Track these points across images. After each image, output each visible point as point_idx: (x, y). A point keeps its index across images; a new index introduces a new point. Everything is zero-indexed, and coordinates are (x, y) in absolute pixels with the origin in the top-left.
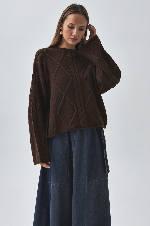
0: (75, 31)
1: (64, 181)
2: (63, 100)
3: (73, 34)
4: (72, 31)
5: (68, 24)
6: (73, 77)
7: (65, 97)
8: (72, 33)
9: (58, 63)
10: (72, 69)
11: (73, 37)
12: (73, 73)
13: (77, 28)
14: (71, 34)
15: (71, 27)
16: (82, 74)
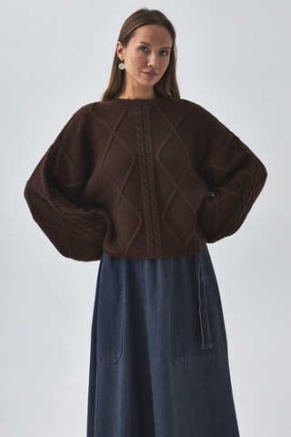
0: (152, 59)
3: (149, 64)
4: (147, 58)
5: (138, 44)
8: (147, 62)
11: (148, 70)
15: (144, 49)
16: (159, 151)
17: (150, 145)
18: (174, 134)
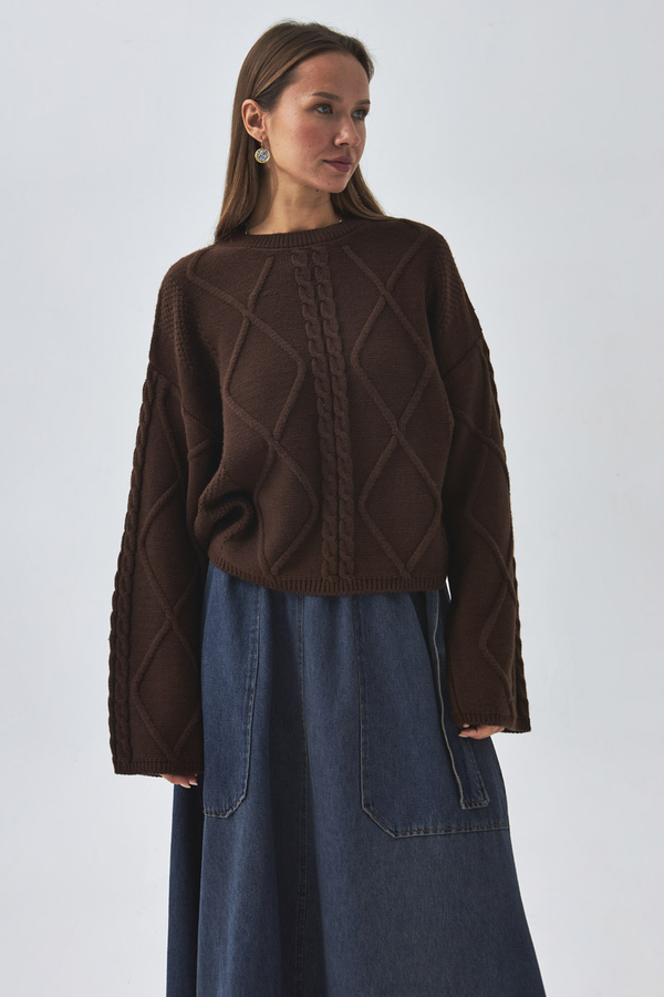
1: (231, 808)
6: (313, 363)
7: (275, 454)
9: (244, 313)
10: (311, 324)
12: (314, 341)
16: (357, 345)
17: (335, 335)
18: (387, 305)
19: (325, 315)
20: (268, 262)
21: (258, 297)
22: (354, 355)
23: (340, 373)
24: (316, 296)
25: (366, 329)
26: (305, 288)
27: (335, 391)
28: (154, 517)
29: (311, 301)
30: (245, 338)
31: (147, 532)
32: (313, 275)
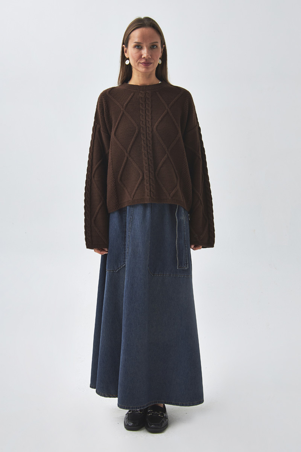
0: (145, 52)
1: (118, 268)
2: (125, 161)
3: (143, 57)
4: (141, 53)
5: (134, 43)
6: (141, 128)
7: (127, 158)
8: (141, 55)
9: (122, 109)
10: (142, 116)
11: (143, 61)
12: (142, 121)
13: (147, 46)
14: (140, 57)
15: (138, 46)
16: (156, 124)
17: (150, 120)
18: (168, 112)
19: (147, 113)
20: (132, 94)
21: (127, 105)
22: (155, 127)
23: (150, 132)
24: (145, 107)
25: (160, 119)
26: (142, 104)
27: (148, 138)
28: (97, 168)
29: (144, 109)
30: (121, 117)
31: (94, 173)
32: (145, 100)
